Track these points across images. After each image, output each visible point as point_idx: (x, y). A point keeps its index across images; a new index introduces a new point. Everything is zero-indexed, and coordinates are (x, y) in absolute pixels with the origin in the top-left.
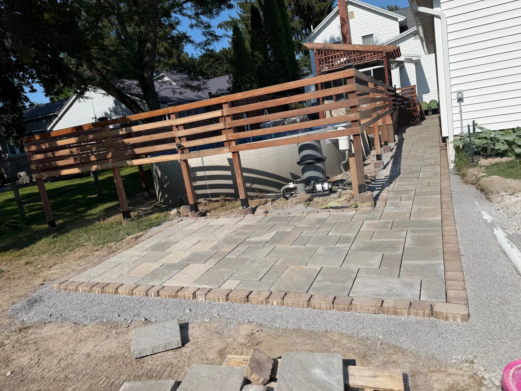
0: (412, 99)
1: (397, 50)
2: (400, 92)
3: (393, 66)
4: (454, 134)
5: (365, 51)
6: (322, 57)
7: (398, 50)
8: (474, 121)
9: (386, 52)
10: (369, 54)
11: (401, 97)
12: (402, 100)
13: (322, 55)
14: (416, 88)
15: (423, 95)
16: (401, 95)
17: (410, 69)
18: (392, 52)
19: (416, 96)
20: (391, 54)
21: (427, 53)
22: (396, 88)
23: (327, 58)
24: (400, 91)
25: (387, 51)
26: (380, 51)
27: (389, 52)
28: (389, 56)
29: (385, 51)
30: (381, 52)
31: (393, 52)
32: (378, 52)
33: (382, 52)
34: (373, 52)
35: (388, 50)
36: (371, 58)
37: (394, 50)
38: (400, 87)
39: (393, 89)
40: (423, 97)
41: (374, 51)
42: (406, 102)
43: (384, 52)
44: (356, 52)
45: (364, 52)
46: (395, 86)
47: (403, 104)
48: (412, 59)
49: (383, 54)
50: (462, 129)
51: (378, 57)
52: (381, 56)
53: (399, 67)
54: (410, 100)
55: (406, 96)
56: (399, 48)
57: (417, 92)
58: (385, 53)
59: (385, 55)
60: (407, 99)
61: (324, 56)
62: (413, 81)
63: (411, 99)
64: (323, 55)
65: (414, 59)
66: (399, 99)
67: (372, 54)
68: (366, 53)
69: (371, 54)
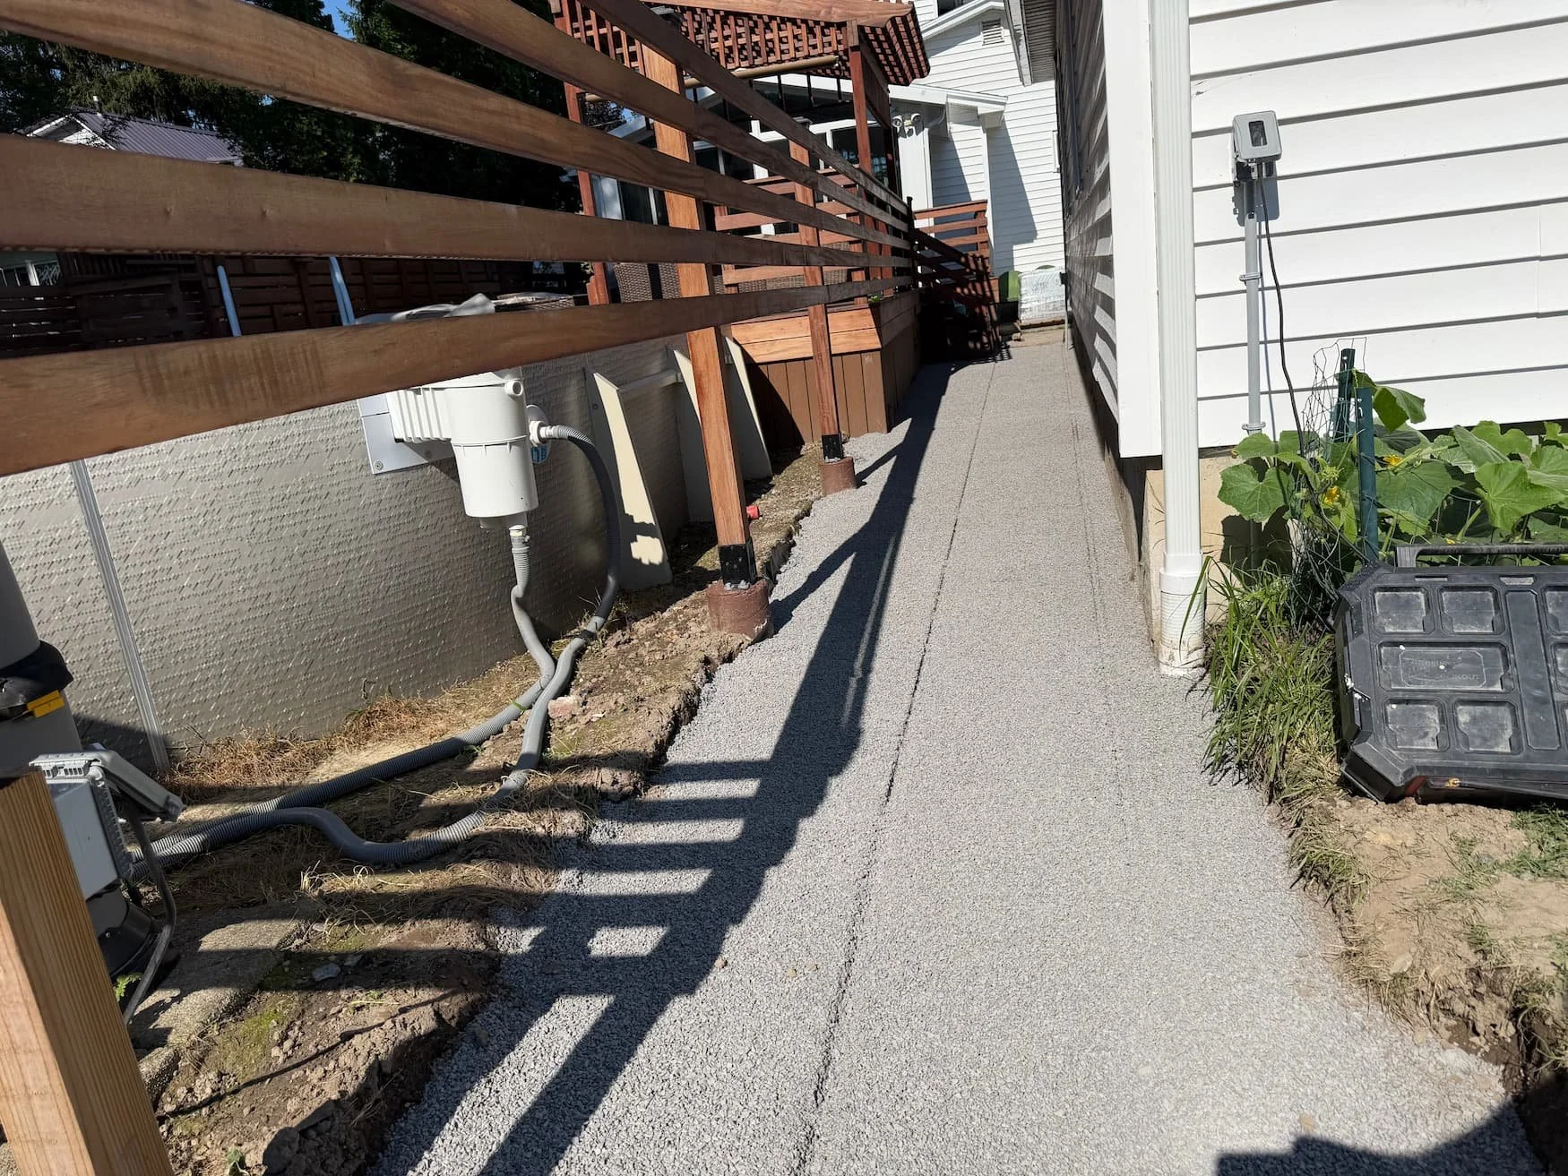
0: (974, 257)
1: (904, 19)
2: (932, 224)
3: (907, 122)
4: (1203, 445)
5: (772, 18)
6: (589, 33)
7: (909, 18)
8: (1348, 355)
9: (861, 28)
10: (788, 31)
11: (935, 244)
12: (937, 255)
13: (588, 23)
14: (989, 214)
15: (1015, 247)
16: (933, 235)
17: (970, 145)
18: (884, 30)
19: (987, 242)
20: (882, 38)
21: (1027, 79)
22: (915, 208)
23: (610, 37)
24: (932, 220)
25: (862, 22)
26: (835, 19)
27: (873, 29)
28: (873, 50)
29: (854, 24)
30: (841, 26)
31: (889, 25)
32: (828, 25)
33: (844, 24)
34: (805, 21)
35: (867, 16)
36: (797, 49)
37: (893, 20)
38: (931, 206)
39: (903, 210)
40: (1016, 254)
41: (811, 18)
42: (952, 266)
43: (852, 30)
44: (731, 21)
45: (768, 22)
46: (910, 199)
47: (943, 273)
48: (975, 109)
49: (845, 37)
50: (1254, 410)
51: (828, 49)
52: (839, 42)
53: (926, 130)
54: (966, 256)
55: (952, 242)
56: (913, 12)
57: (990, 228)
58: (856, 30)
59: (853, 40)
60: (953, 254)
61: (595, 27)
62: (979, 185)
63: (971, 253)
64: (593, 22)
65: (983, 109)
66: (928, 252)
67: (803, 31)
68: (774, 25)
69: (797, 31)
